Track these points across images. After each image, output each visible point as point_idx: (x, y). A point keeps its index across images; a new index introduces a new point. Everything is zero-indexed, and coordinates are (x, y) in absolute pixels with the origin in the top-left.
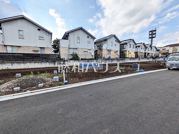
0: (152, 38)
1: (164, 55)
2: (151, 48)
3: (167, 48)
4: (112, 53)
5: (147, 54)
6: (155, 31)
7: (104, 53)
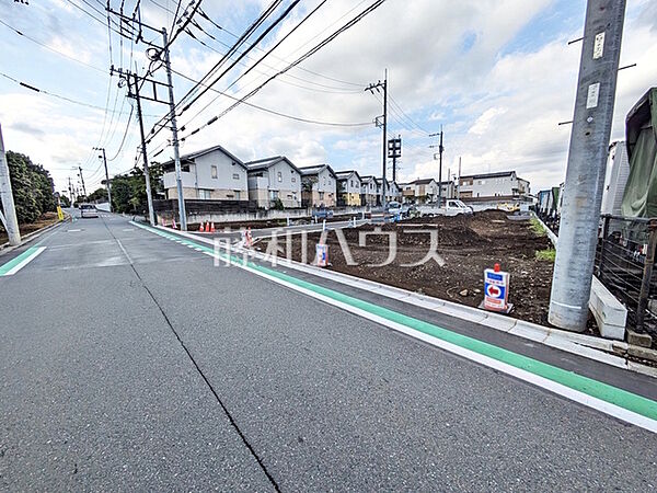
0: (394, 157)
1: (409, 199)
3: (413, 187)
4: (326, 197)
5: (381, 199)
6: (399, 141)
7: (315, 197)
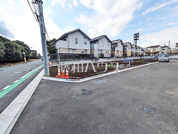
0: (136, 40)
1: (147, 54)
2: (139, 49)
3: (149, 49)
5: (137, 54)
6: (138, 34)
7: (116, 52)
